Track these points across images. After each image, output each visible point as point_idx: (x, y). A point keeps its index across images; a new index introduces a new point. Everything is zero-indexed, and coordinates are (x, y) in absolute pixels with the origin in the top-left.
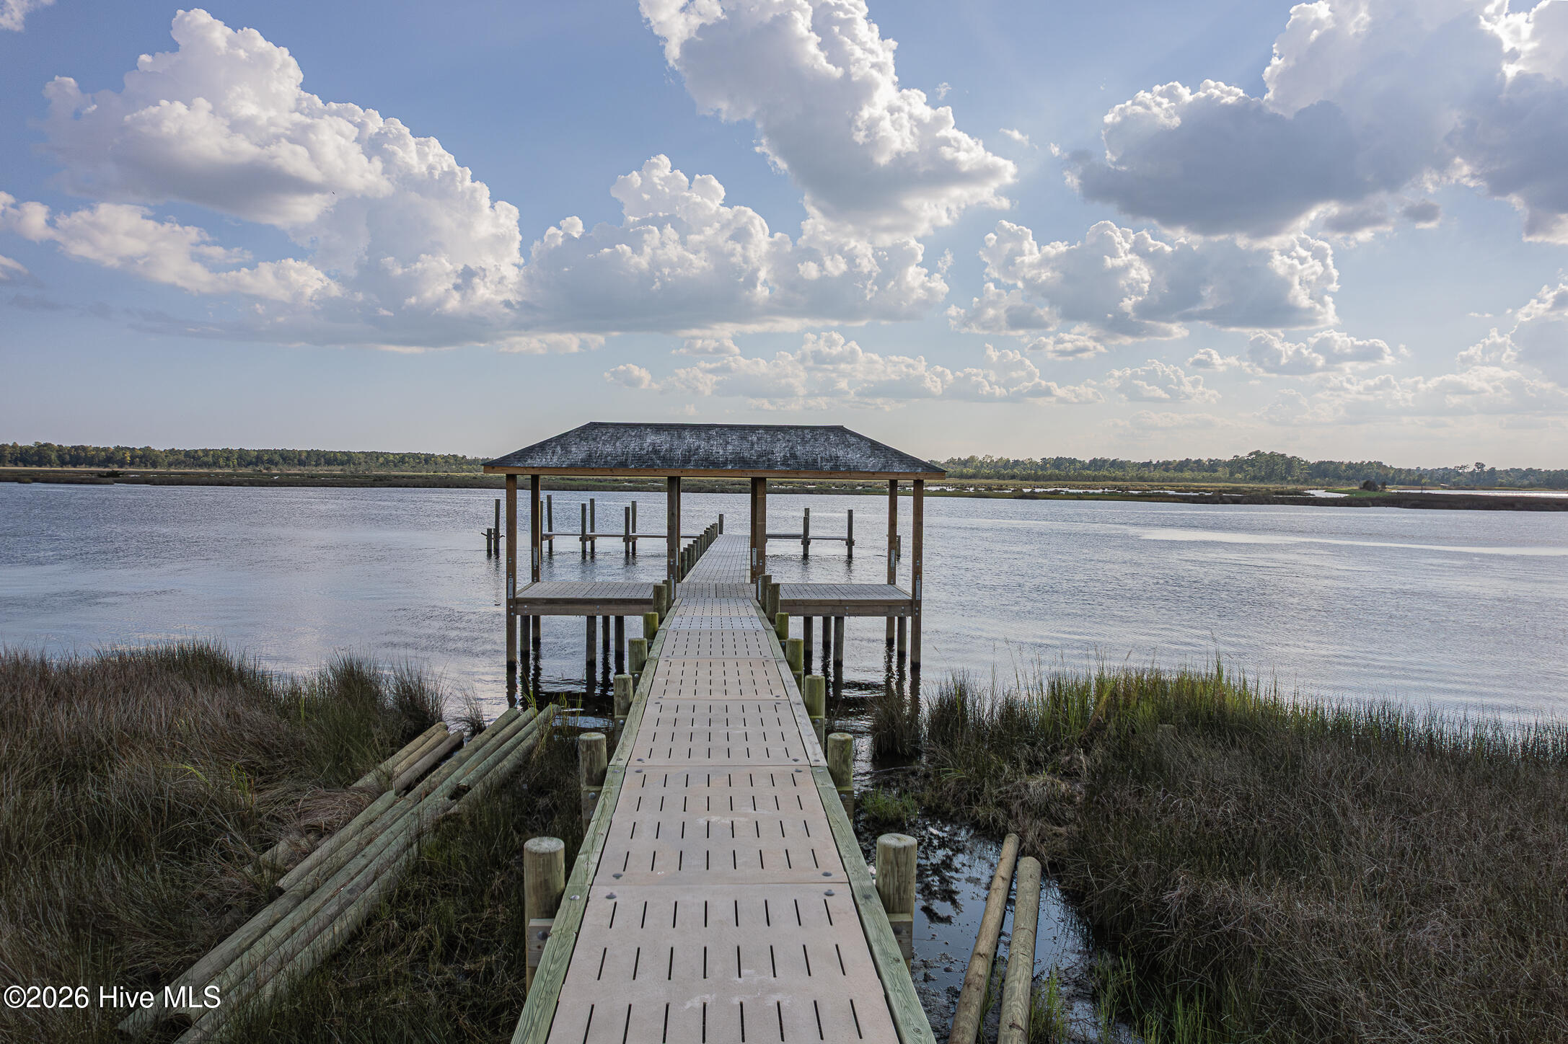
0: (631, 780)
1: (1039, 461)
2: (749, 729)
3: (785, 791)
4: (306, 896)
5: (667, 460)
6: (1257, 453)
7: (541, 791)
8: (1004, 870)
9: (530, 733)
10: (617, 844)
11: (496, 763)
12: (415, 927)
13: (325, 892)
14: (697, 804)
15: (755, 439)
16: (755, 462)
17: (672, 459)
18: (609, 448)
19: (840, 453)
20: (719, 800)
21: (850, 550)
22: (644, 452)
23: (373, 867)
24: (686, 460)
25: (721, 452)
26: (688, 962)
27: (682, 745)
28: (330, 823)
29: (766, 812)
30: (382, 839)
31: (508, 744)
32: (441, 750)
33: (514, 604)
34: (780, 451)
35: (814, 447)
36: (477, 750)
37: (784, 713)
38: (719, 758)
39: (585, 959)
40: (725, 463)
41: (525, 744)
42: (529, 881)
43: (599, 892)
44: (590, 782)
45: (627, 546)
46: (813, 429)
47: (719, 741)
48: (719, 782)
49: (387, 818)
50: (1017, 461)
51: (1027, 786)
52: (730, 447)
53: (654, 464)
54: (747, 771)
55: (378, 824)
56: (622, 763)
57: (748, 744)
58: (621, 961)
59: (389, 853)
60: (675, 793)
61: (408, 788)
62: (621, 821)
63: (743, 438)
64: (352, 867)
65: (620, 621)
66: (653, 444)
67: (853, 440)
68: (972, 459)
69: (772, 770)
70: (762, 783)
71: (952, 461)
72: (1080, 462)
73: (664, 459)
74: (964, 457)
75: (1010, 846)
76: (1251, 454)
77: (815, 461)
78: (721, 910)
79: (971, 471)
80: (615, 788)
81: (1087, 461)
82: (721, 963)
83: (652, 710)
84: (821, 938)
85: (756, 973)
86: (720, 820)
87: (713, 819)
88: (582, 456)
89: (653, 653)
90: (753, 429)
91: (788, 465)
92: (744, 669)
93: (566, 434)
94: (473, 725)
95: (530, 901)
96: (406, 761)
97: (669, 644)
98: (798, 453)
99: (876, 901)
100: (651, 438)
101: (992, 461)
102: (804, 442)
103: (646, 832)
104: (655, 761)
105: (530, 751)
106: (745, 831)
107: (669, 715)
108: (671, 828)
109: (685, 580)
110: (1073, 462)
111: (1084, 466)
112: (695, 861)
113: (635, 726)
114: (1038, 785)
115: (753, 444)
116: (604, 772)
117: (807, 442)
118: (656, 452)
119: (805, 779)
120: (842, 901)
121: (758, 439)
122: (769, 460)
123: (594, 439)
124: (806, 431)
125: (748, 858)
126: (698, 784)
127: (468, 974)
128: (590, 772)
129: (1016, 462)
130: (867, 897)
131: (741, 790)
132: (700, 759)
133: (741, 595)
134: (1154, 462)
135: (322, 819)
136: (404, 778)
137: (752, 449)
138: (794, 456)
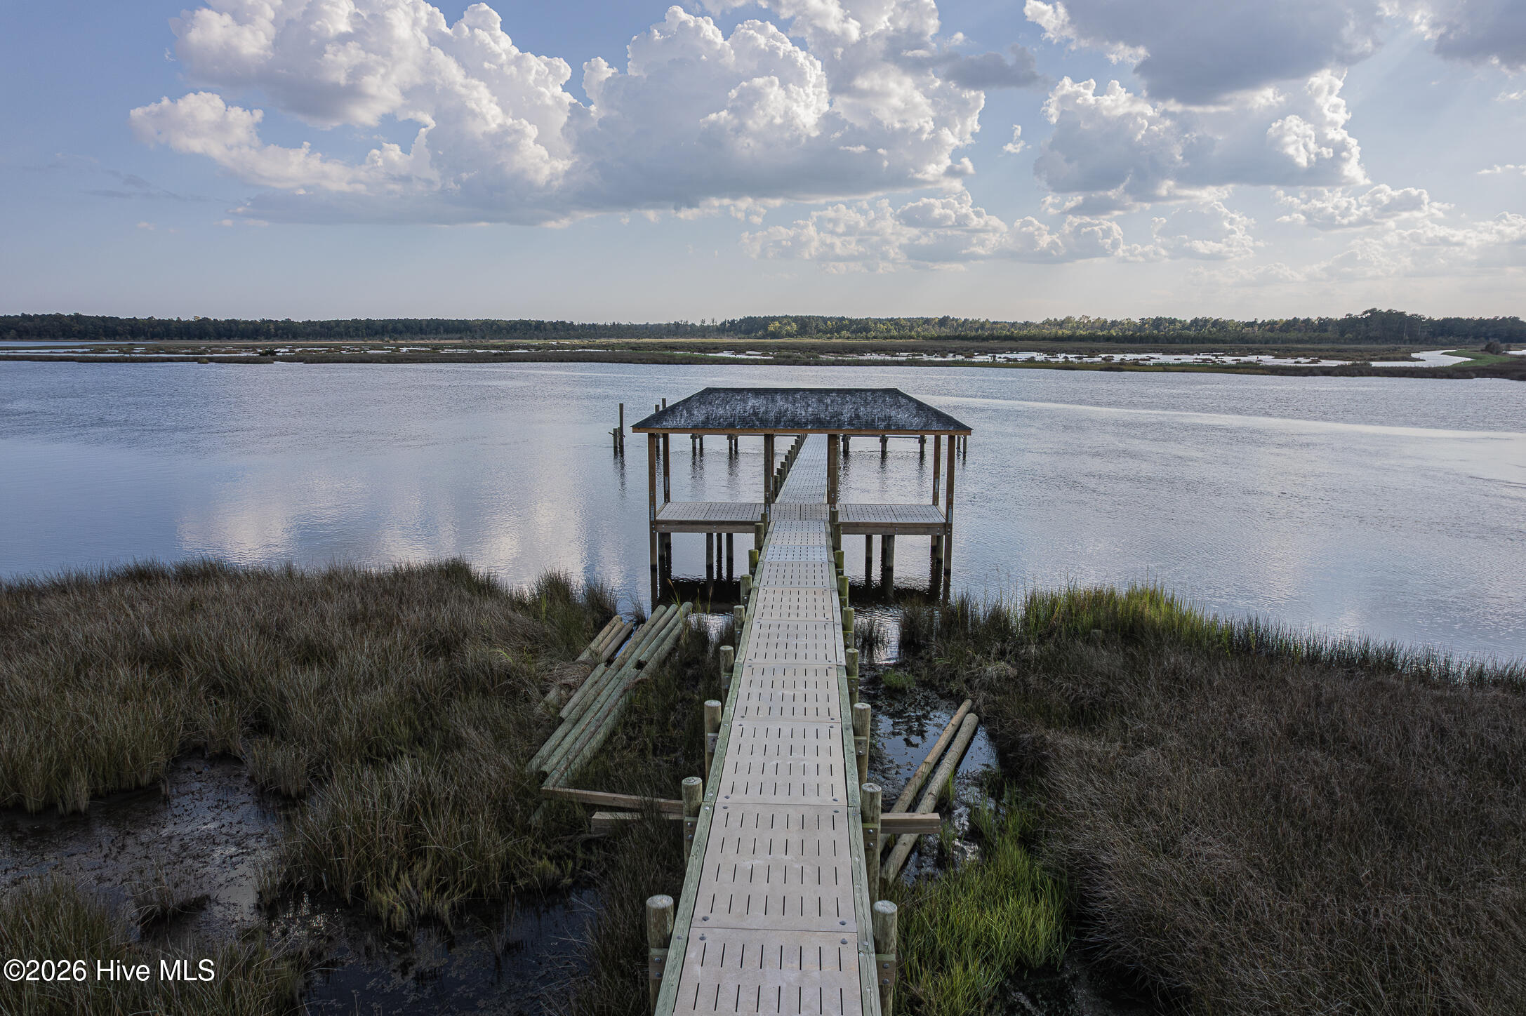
0: (746, 671)
1: (1137, 321)
2: (808, 642)
3: (822, 678)
4: (578, 720)
5: (764, 423)
6: (1373, 311)
7: (688, 665)
8: (955, 720)
9: (675, 625)
10: (742, 703)
11: (658, 647)
12: (635, 739)
13: (585, 720)
14: (778, 684)
15: (829, 401)
16: (829, 422)
17: (767, 421)
18: (721, 411)
19: (893, 414)
20: (789, 683)
21: (922, 447)
22: (747, 414)
23: (605, 708)
24: (778, 421)
25: (804, 413)
26: (772, 750)
27: (772, 650)
28: (575, 683)
29: (811, 689)
30: (605, 693)
31: (664, 632)
32: (622, 635)
33: (654, 524)
34: (847, 412)
35: (873, 408)
36: (645, 636)
37: (829, 631)
38: (791, 659)
39: (732, 747)
40: (806, 424)
41: (675, 632)
42: (707, 718)
43: (735, 723)
44: (726, 671)
45: (731, 443)
46: (873, 391)
47: (791, 649)
48: (789, 673)
49: (604, 681)
50: (1115, 321)
51: (985, 671)
52: (810, 409)
53: (754, 425)
54: (804, 667)
55: (600, 684)
56: (742, 661)
57: (807, 651)
58: (746, 748)
59: (611, 701)
60: (768, 677)
61: (609, 661)
62: (743, 691)
63: (820, 401)
64: (595, 707)
65: (730, 537)
66: (753, 407)
67: (903, 401)
68: (1068, 320)
69: (817, 667)
70: (811, 674)
71: (1048, 322)
72: (1180, 322)
73: (761, 421)
74: (1060, 318)
75: (964, 708)
76: (1366, 312)
77: (873, 421)
78: (786, 731)
79: (1067, 332)
80: (739, 675)
81: (1189, 321)
82: (784, 750)
83: (756, 627)
84: (824, 743)
85: (797, 754)
86: (788, 693)
87: (785, 692)
88: (701, 418)
89: (756, 583)
90: (828, 392)
91: (853, 425)
92: (811, 597)
93: (689, 399)
94: (637, 617)
95: (707, 726)
96: (604, 641)
97: (765, 574)
98: (861, 414)
99: (851, 731)
100: (752, 402)
101: (1089, 321)
102: (866, 404)
103: (755, 698)
104: (757, 660)
105: (678, 639)
106: (799, 698)
107: (765, 631)
108: (766, 696)
109: (778, 500)
110: (1172, 322)
111: (1184, 326)
112: (776, 711)
113: (747, 637)
114: (993, 669)
115: (827, 406)
116: (733, 667)
117: (868, 404)
118: (755, 414)
119: (833, 672)
120: (837, 730)
121: (832, 402)
122: (839, 420)
123: (710, 403)
124: (868, 394)
125: (799, 711)
126: (779, 674)
127: (667, 761)
128: (726, 665)
129: (1114, 323)
130: (847, 729)
131: (800, 678)
132: (781, 660)
133: (819, 517)
134: (1259, 322)
135: (571, 680)
136: (606, 654)
137: (826, 410)
138: (858, 417)
